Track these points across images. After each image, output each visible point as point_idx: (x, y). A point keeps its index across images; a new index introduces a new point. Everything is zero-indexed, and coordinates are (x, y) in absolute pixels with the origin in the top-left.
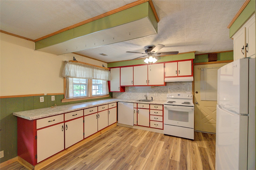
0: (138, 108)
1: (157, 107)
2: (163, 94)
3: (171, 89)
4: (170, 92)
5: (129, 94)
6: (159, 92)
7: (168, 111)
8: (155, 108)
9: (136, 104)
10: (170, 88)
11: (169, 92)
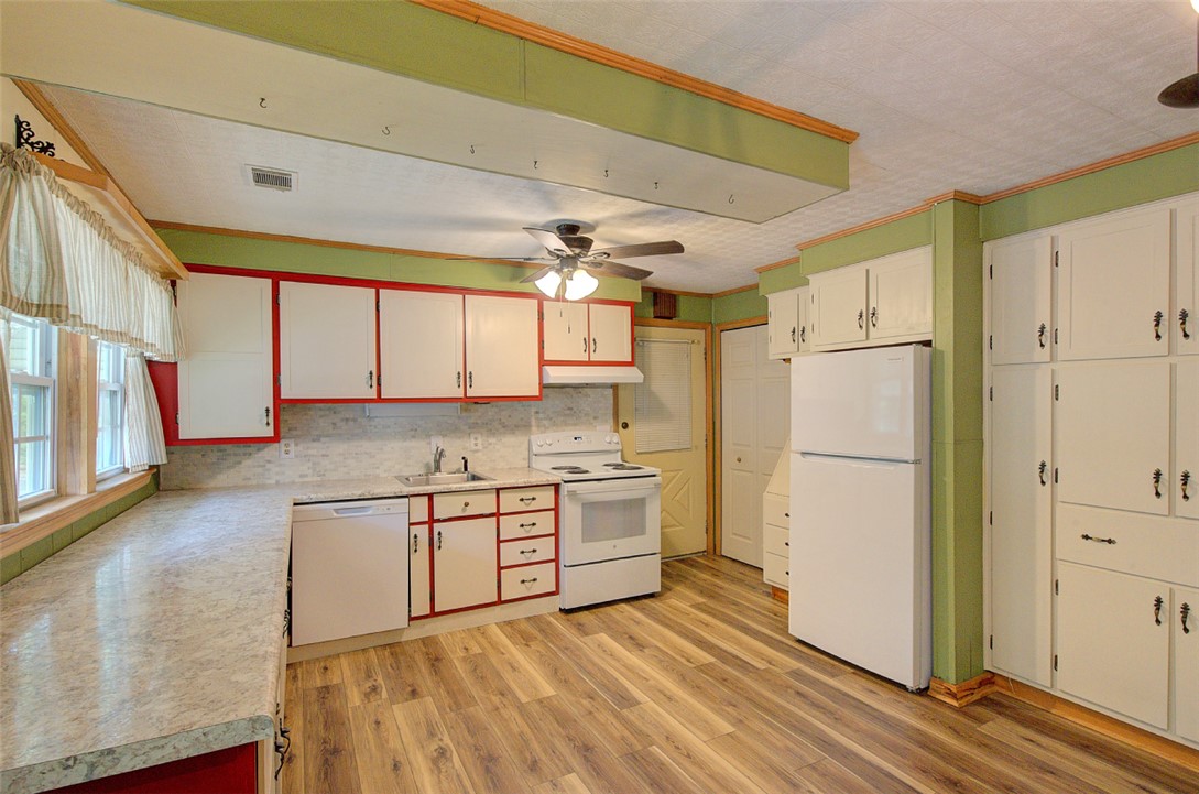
0: (439, 521)
1: (534, 499)
2: (510, 440)
3: (541, 416)
4: (538, 426)
5: (311, 452)
6: (491, 433)
7: (580, 509)
8: (522, 507)
9: (426, 498)
10: (537, 413)
11: (534, 429)
